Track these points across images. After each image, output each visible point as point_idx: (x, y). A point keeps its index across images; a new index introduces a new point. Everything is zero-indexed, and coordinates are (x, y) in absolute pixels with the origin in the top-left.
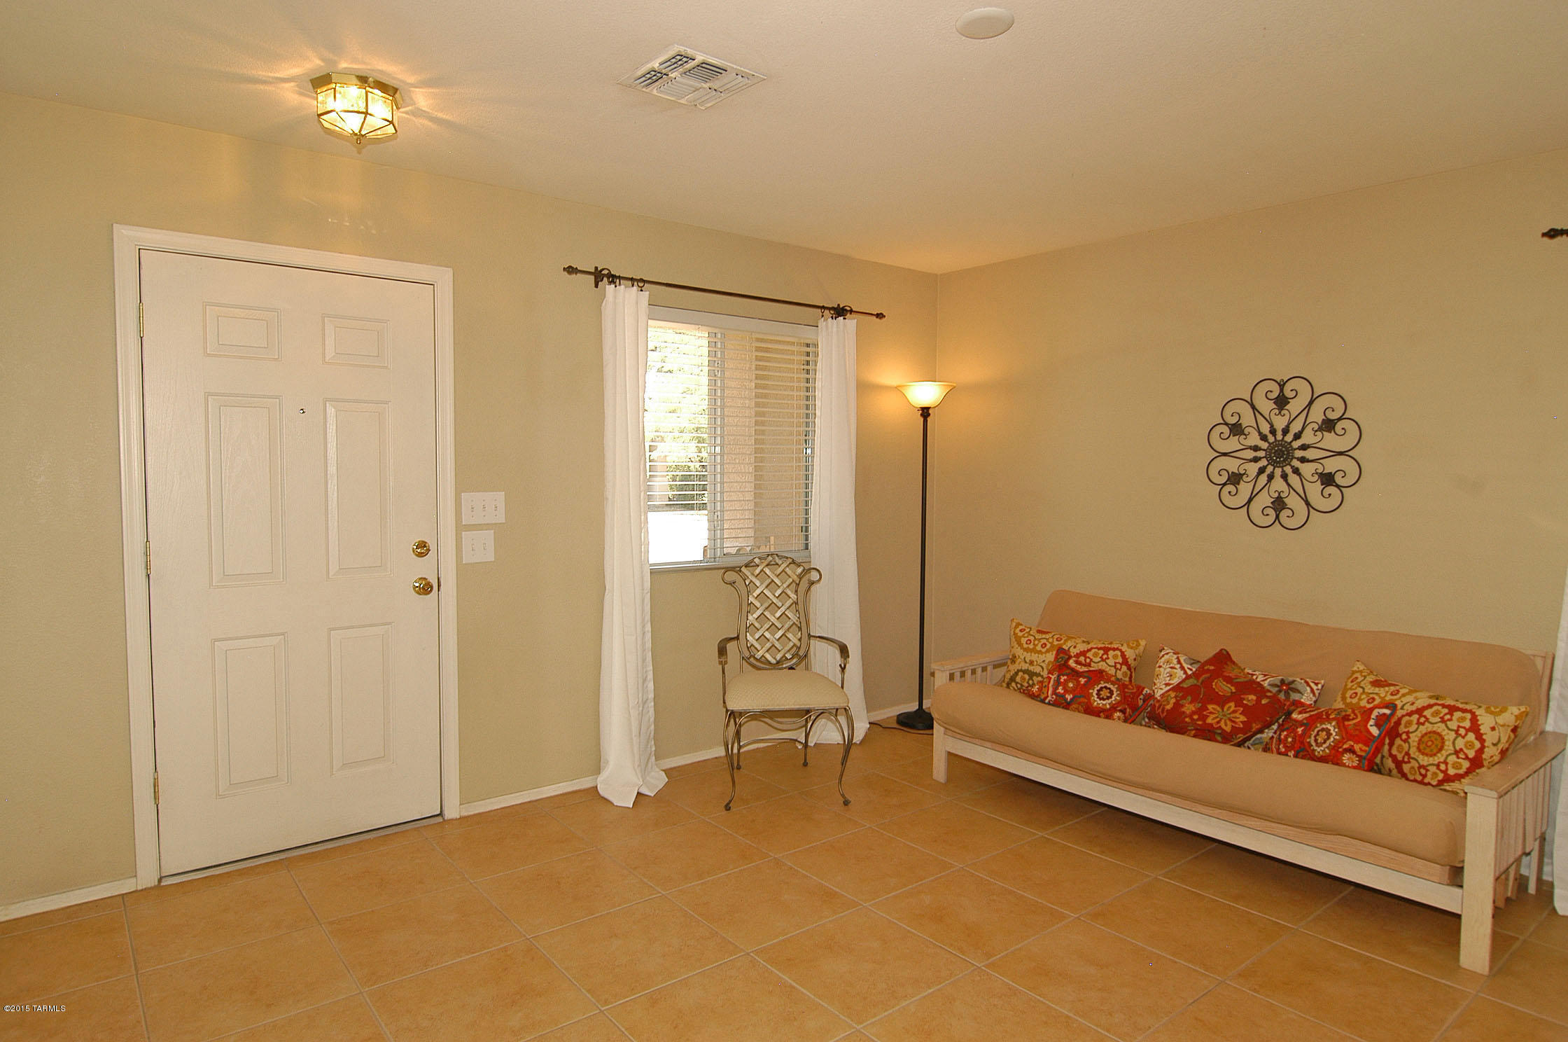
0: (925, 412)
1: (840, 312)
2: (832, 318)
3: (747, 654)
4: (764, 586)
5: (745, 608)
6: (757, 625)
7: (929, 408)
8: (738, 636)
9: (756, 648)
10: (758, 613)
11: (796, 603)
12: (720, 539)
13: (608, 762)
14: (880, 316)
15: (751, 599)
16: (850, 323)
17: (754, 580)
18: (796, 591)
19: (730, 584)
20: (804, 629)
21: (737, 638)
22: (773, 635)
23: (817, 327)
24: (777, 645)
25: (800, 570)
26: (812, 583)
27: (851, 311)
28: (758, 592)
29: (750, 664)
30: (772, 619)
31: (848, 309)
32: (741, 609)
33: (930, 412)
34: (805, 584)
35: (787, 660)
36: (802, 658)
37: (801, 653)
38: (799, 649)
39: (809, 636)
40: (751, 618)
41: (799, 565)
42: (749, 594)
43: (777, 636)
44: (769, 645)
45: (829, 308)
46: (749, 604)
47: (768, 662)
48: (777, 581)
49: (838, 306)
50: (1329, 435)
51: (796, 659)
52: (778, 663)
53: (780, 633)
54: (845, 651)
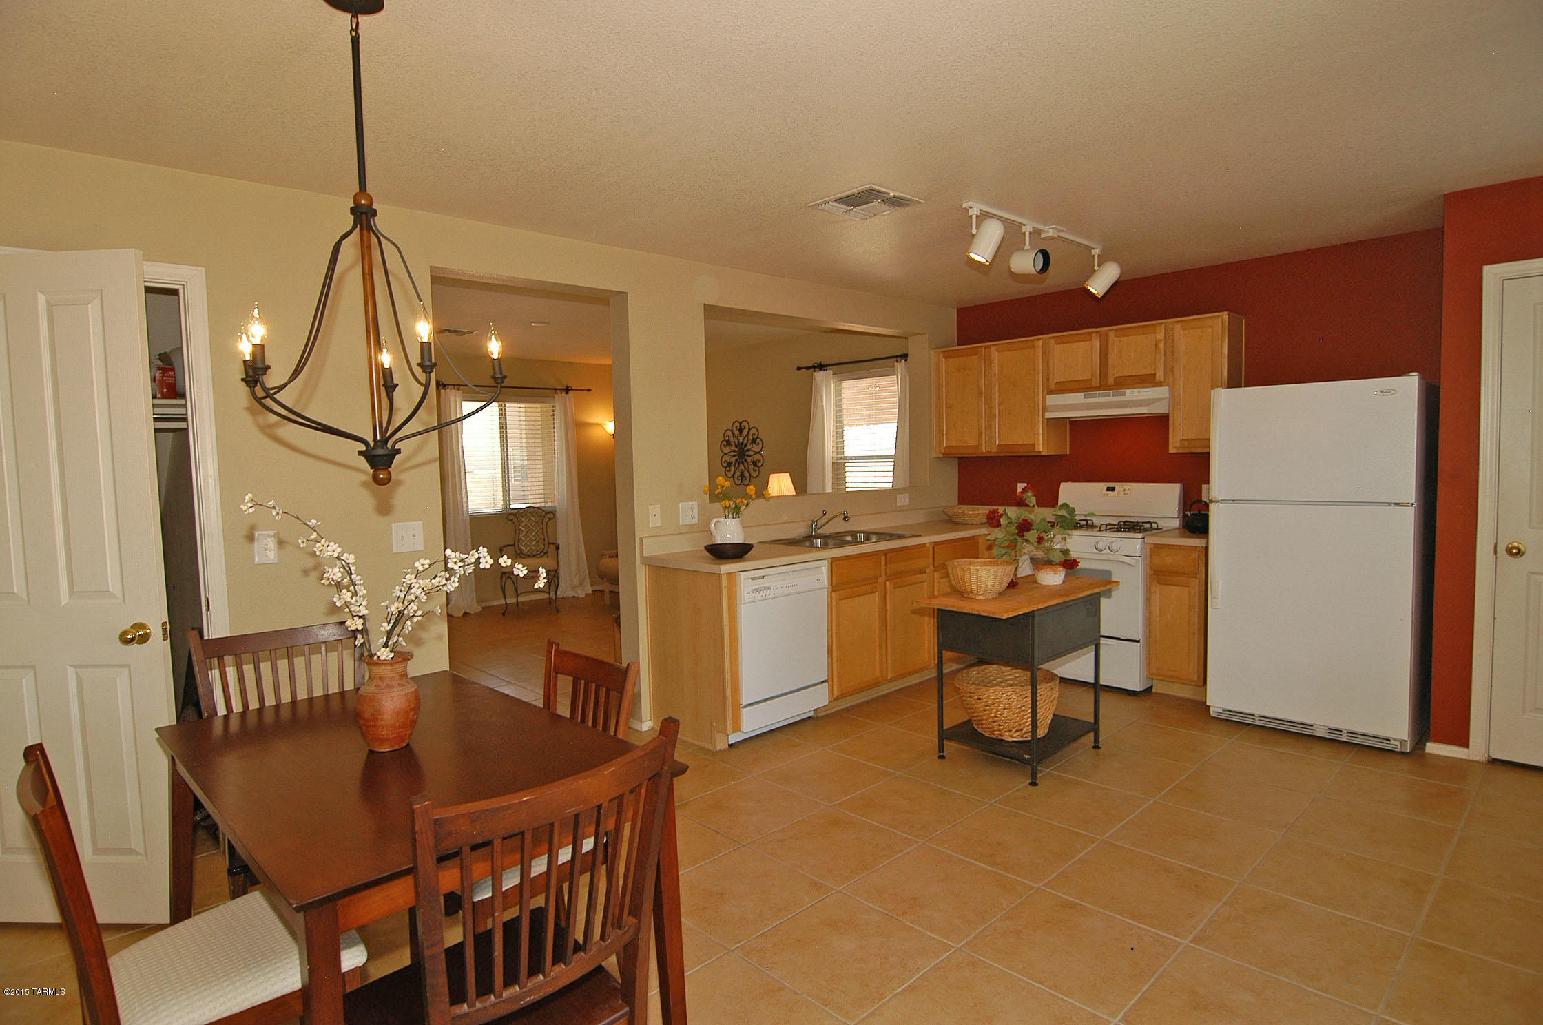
1: (567, 390)
2: (561, 393)
3: (519, 552)
4: (526, 520)
5: (518, 531)
6: (523, 539)
8: (515, 543)
9: (523, 550)
10: (524, 533)
11: (543, 529)
12: (508, 500)
14: (589, 390)
15: (520, 527)
16: (571, 394)
17: (522, 519)
18: (543, 523)
19: (511, 520)
20: (546, 539)
21: (514, 545)
22: (531, 544)
23: (555, 397)
24: (533, 548)
25: (544, 513)
26: (550, 519)
27: (572, 389)
28: (524, 524)
29: (520, 557)
30: (531, 536)
31: (570, 388)
32: (516, 533)
34: (546, 520)
35: (538, 554)
36: (545, 553)
37: (545, 551)
38: (544, 549)
39: (549, 543)
40: (521, 536)
41: (543, 511)
42: (519, 525)
43: (533, 543)
44: (529, 548)
45: (560, 389)
46: (520, 530)
47: (529, 556)
48: (533, 519)
49: (565, 387)
50: (754, 445)
51: (542, 554)
52: (534, 556)
53: (535, 542)
54: (558, 548)
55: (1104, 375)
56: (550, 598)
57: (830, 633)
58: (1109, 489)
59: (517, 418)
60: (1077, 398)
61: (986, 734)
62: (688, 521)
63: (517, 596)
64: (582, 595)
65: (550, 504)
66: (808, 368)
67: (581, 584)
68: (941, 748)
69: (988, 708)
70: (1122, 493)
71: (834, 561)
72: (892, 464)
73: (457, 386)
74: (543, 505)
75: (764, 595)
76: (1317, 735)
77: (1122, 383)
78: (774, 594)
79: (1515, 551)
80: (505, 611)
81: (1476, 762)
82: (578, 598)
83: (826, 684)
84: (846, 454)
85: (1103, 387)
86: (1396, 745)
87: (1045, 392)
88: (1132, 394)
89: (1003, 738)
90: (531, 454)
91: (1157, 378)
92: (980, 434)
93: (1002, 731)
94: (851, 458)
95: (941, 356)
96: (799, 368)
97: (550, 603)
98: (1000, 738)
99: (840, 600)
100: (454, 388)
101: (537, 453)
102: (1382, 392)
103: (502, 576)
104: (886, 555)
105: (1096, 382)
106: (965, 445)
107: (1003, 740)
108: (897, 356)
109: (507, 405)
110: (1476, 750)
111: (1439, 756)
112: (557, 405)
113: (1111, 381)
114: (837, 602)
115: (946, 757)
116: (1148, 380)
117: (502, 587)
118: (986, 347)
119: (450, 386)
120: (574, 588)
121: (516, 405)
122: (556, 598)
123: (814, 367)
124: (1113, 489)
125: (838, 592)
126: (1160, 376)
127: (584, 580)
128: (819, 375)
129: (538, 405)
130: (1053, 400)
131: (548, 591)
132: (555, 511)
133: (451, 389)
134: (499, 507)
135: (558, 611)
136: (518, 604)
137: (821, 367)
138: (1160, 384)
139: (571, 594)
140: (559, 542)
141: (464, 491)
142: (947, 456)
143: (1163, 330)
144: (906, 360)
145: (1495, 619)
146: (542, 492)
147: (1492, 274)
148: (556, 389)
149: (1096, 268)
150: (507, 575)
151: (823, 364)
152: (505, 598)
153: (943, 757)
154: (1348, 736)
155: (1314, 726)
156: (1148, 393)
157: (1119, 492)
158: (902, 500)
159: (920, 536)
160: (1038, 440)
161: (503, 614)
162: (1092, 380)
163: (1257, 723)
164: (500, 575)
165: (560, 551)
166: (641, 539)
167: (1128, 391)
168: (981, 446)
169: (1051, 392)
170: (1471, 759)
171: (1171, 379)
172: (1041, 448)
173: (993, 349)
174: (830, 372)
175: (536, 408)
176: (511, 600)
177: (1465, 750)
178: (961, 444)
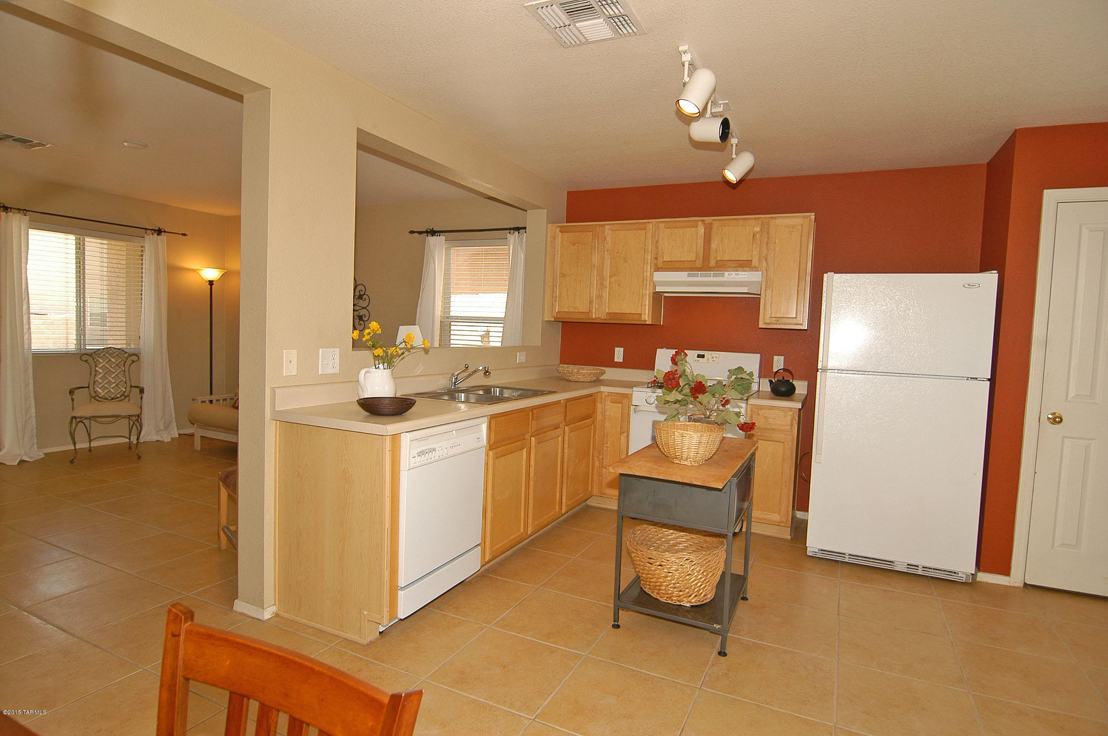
0: (211, 283)
1: (159, 232)
2: (152, 234)
3: (94, 395)
4: (105, 362)
5: (93, 373)
6: (100, 381)
7: (213, 281)
8: (89, 386)
9: (99, 392)
10: (102, 375)
11: (124, 371)
12: (83, 340)
13: (4, 446)
14: (184, 235)
15: (97, 369)
16: (164, 237)
17: (99, 359)
18: (124, 365)
19: (85, 361)
20: (128, 382)
21: (88, 387)
22: (110, 386)
23: (144, 237)
24: (112, 390)
25: (126, 355)
26: (133, 362)
27: (165, 232)
28: (101, 365)
29: (96, 399)
30: (110, 378)
31: (163, 230)
32: (91, 374)
33: (214, 282)
34: (129, 361)
35: (117, 398)
36: (126, 397)
37: (126, 394)
38: (125, 392)
39: (131, 387)
40: (97, 378)
41: (126, 353)
42: (96, 366)
43: (112, 386)
44: (107, 391)
45: (151, 230)
46: (96, 371)
47: (107, 399)
48: (113, 360)
49: (157, 229)
50: (361, 301)
51: (123, 397)
52: (112, 399)
53: (114, 385)
54: (142, 391)
55: (706, 257)
56: (130, 443)
57: (485, 493)
58: (699, 356)
59: (99, 254)
60: (682, 276)
61: (661, 600)
62: (330, 370)
63: (90, 442)
64: (167, 438)
65: (133, 346)
66: (420, 233)
67: (167, 427)
68: (616, 619)
69: (670, 574)
70: (711, 359)
71: (493, 417)
72: (502, 325)
73: (23, 211)
74: (124, 346)
75: (429, 458)
76: (898, 570)
77: (721, 266)
78: (439, 457)
79: (1057, 420)
80: (73, 459)
81: (1015, 587)
82: (163, 442)
83: (480, 547)
84: (452, 314)
85: (705, 267)
86: (963, 577)
87: (653, 270)
88: (730, 276)
89: (682, 603)
90: (112, 295)
91: (753, 264)
92: (591, 302)
93: (682, 597)
94: (457, 318)
95: (558, 230)
96: (412, 232)
97: (130, 448)
98: (678, 603)
99: (496, 458)
100: (19, 212)
101: (120, 293)
102: (969, 285)
103: (72, 421)
104: (532, 411)
105: (699, 263)
106: (577, 311)
107: (681, 605)
108: (510, 229)
109: (87, 239)
110: (1015, 579)
111: (987, 583)
112: (147, 245)
113: (712, 263)
114: (493, 460)
115: (621, 625)
116: (744, 265)
117: (71, 433)
118: (600, 226)
119: (13, 210)
120: (158, 432)
121: (99, 241)
122: (138, 443)
123: (427, 232)
124: (703, 356)
125: (494, 451)
126: (755, 262)
127: (170, 423)
128: (431, 240)
129: (124, 244)
130: (659, 276)
131: (128, 437)
132: (140, 354)
133: (14, 213)
134: (72, 346)
135: (139, 458)
136: (90, 450)
137: (433, 233)
138: (756, 269)
139: (154, 438)
140: (144, 384)
141: (26, 327)
142: (556, 321)
143: (760, 223)
144: (519, 233)
145: (1035, 473)
146: (124, 333)
147: (1050, 196)
148: (146, 229)
149: (734, 156)
150: (78, 420)
151: (434, 229)
152: (75, 444)
153: (618, 627)
154: (923, 570)
155: (896, 563)
156: (744, 276)
157: (708, 359)
158: (521, 357)
159: (556, 392)
160: (645, 310)
161: (72, 462)
162: (695, 261)
163: (847, 560)
164: (69, 420)
165: (145, 396)
166: (273, 390)
167: (726, 273)
168: (592, 313)
169: (658, 269)
170: (1012, 585)
171: (764, 264)
172: (647, 318)
173: (607, 227)
174: (442, 238)
175: (121, 246)
176: (82, 445)
177: (1007, 578)
178: (572, 310)
